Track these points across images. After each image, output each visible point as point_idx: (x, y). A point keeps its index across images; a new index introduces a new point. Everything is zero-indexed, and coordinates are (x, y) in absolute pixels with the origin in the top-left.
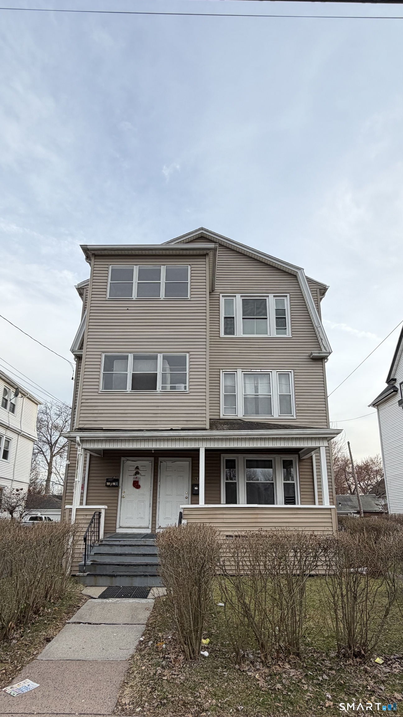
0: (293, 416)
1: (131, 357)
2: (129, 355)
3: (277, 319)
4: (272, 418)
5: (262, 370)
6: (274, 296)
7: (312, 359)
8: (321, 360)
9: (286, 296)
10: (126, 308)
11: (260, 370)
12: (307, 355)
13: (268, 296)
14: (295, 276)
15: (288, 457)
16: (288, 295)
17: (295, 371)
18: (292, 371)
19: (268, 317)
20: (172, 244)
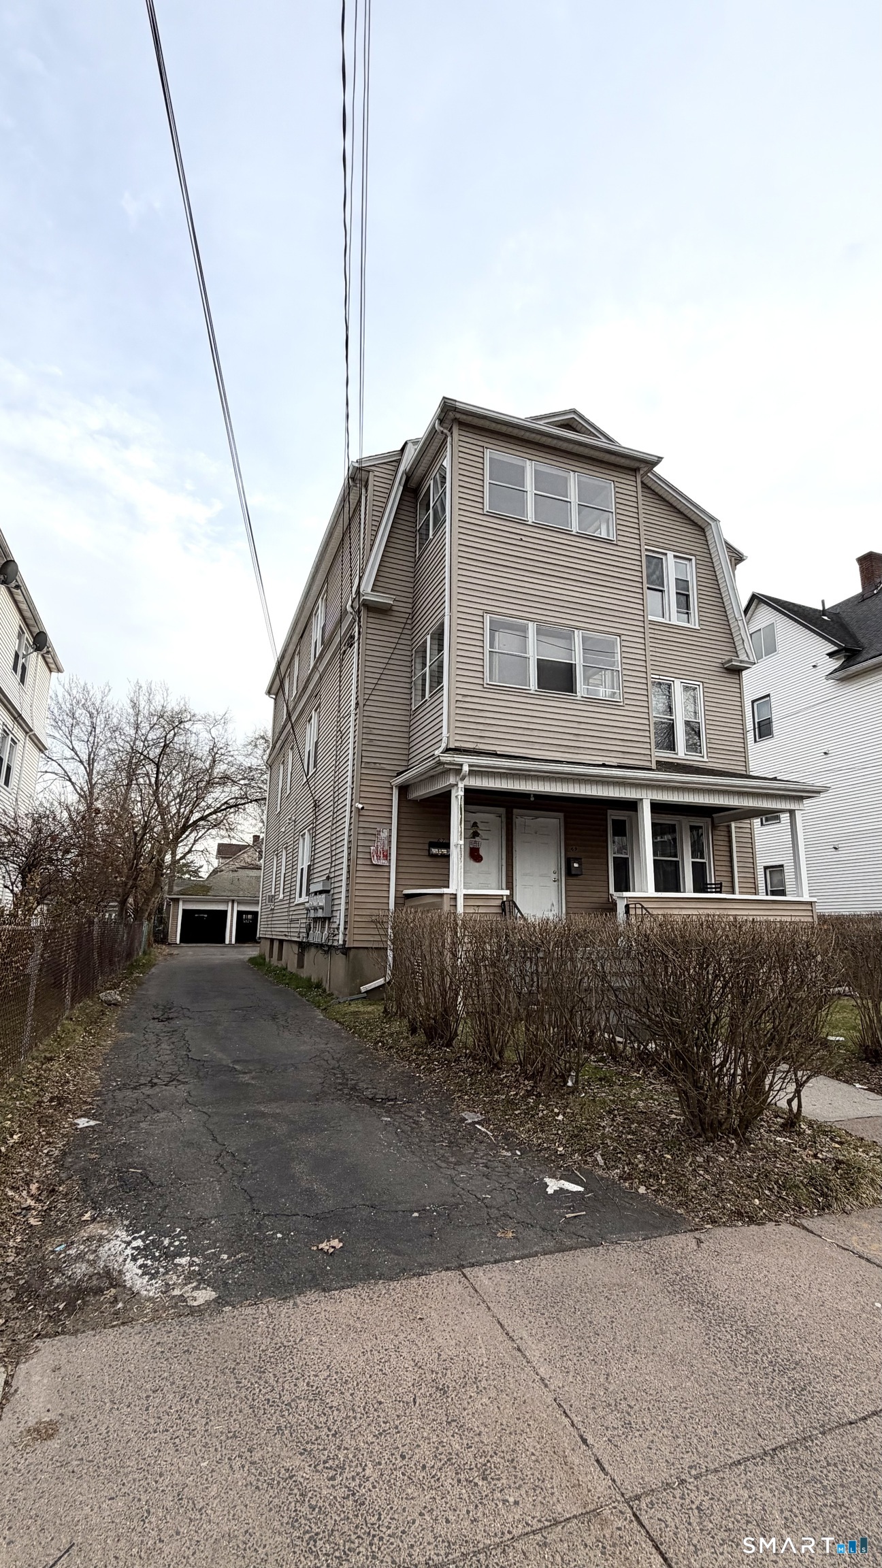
0: (703, 757)
1: (532, 627)
2: (530, 624)
3: (679, 596)
4: (675, 756)
5: (661, 677)
6: (675, 556)
7: (726, 669)
8: (736, 672)
9: (690, 560)
10: (519, 537)
11: (658, 677)
12: (720, 661)
13: (666, 554)
14: (703, 530)
15: (697, 822)
16: (693, 558)
17: (705, 685)
18: (701, 684)
19: (666, 589)
20: (541, 423)
